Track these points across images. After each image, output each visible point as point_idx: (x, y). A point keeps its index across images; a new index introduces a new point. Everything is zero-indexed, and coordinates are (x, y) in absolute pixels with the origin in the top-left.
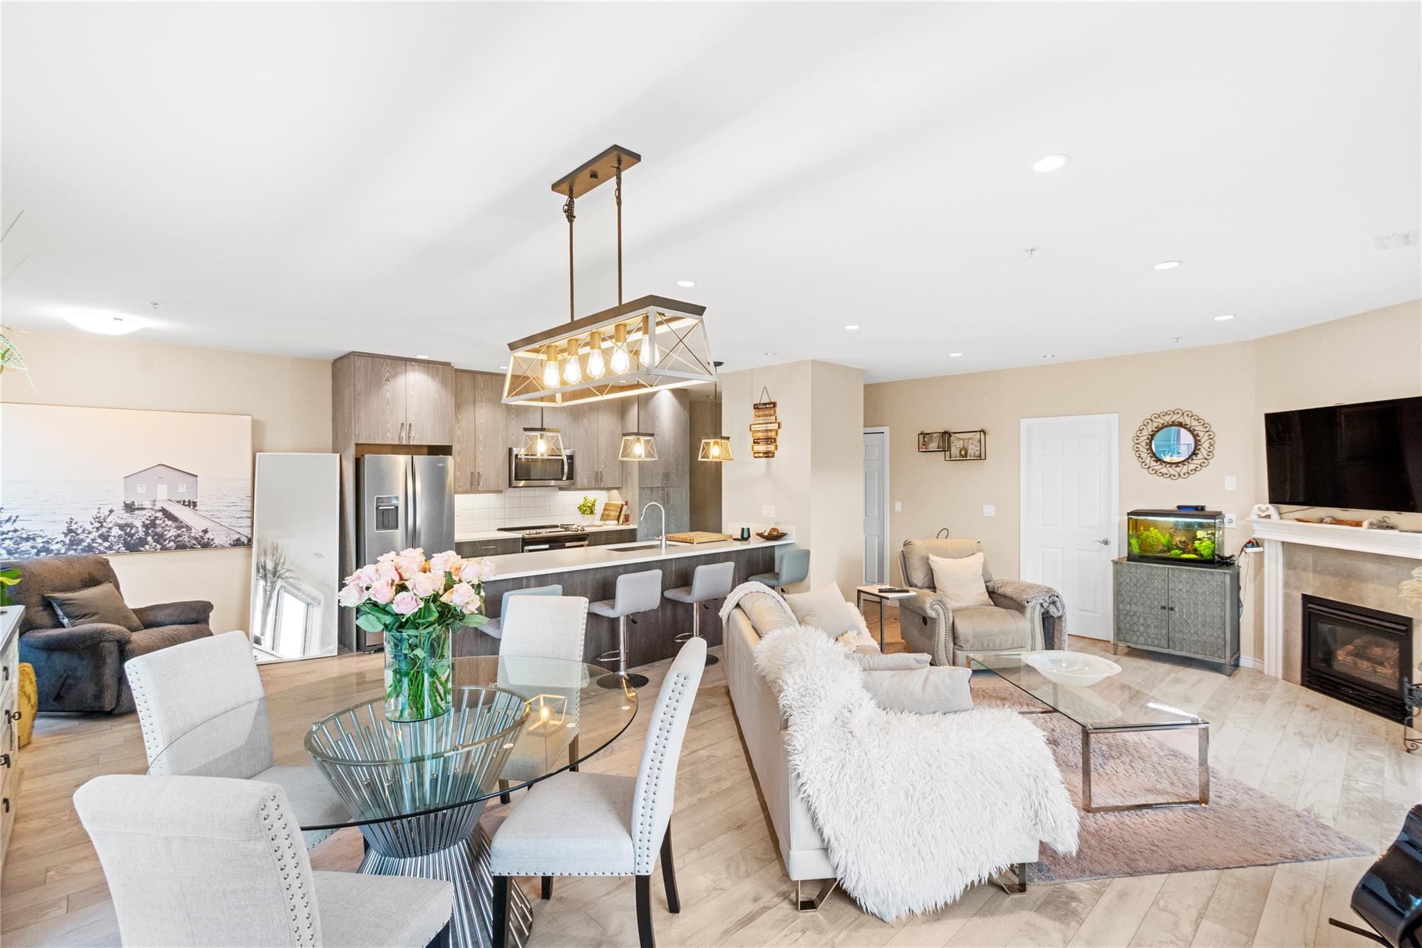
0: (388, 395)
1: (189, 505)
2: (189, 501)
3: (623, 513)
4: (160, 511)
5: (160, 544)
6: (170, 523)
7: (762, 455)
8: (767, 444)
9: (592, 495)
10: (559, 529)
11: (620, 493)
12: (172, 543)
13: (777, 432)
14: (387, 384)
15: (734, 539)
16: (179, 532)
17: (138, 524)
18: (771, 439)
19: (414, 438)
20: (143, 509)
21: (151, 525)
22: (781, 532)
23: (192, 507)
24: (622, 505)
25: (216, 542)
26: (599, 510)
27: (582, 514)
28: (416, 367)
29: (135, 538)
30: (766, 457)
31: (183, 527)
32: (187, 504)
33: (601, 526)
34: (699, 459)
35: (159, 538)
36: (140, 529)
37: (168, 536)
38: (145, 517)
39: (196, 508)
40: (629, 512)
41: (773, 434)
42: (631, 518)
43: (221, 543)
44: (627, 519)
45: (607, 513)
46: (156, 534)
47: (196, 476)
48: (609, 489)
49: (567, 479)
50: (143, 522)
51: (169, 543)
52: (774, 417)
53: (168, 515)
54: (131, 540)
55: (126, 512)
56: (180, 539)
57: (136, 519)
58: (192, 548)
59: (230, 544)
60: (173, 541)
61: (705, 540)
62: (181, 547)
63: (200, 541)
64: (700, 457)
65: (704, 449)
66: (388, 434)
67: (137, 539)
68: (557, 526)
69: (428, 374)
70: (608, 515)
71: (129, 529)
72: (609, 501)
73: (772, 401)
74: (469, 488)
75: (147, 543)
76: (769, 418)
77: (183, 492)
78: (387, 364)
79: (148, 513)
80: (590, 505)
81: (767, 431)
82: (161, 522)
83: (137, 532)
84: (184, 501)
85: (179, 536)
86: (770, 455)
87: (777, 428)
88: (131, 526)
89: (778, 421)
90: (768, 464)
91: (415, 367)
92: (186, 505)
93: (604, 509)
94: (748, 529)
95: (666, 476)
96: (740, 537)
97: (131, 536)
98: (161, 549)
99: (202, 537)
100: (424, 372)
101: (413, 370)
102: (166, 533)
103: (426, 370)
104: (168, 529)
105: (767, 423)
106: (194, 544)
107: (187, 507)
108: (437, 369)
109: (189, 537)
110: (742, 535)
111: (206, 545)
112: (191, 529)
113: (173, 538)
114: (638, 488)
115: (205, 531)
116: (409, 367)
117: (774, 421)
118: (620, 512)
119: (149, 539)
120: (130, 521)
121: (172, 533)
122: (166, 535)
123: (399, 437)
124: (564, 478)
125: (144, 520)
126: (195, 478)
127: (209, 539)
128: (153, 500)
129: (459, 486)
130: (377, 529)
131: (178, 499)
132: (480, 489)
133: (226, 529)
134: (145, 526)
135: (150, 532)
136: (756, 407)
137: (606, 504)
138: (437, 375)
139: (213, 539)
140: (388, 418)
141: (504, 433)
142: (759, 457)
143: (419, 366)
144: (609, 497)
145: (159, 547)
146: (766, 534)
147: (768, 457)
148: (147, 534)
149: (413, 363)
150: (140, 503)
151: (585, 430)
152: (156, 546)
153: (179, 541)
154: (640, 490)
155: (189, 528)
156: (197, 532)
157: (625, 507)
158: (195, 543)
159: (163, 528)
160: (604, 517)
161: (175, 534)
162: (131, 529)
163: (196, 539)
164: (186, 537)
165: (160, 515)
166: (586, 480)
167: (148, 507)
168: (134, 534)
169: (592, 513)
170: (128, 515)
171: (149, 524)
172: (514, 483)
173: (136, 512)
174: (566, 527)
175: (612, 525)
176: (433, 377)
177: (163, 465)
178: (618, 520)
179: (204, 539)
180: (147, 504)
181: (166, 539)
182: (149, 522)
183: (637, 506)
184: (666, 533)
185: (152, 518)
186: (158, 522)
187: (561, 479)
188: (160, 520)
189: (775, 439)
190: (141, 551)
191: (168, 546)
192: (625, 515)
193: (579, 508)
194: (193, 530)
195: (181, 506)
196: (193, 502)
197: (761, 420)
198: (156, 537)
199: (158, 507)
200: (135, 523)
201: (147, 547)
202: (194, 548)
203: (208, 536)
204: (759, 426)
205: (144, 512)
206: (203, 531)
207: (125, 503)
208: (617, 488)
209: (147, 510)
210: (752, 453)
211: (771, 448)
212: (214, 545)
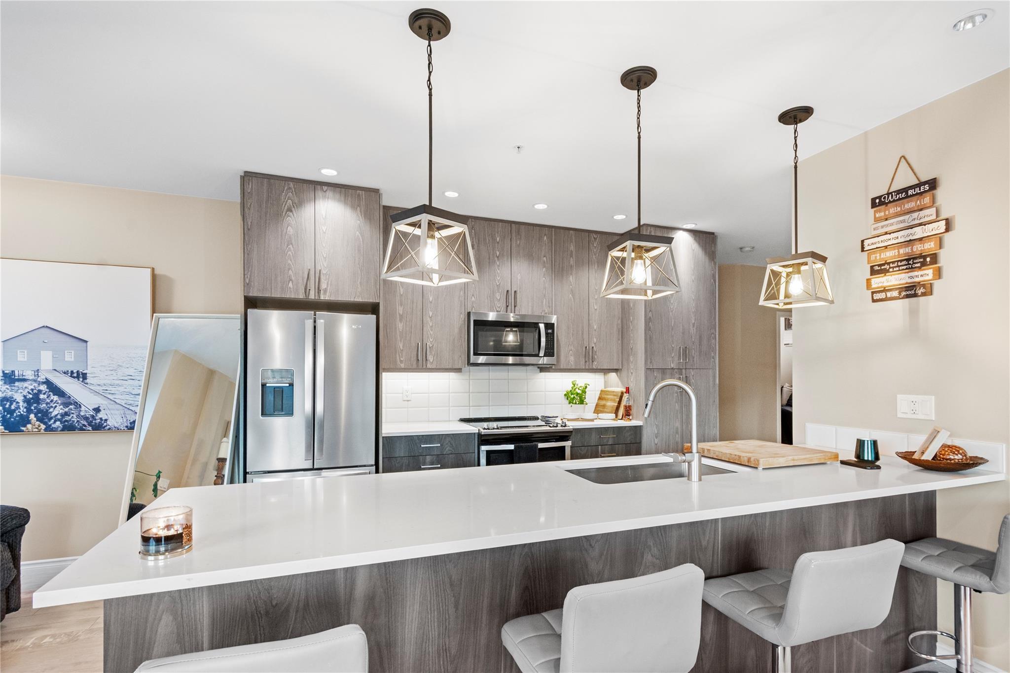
0: (290, 230)
1: (78, 377)
2: (78, 371)
3: (624, 403)
4: (43, 383)
5: (45, 423)
6: (56, 398)
7: (895, 294)
8: (912, 269)
9: (583, 379)
10: (539, 422)
11: (620, 378)
12: (58, 423)
13: (941, 240)
14: (288, 216)
15: (843, 462)
16: (67, 410)
17: (19, 398)
18: (925, 257)
19: (325, 290)
20: (25, 380)
21: (33, 400)
22: (969, 454)
23: (81, 379)
24: (622, 393)
25: (111, 423)
26: (592, 398)
27: (570, 403)
28: (330, 193)
29: (15, 415)
30: (908, 296)
31: (71, 404)
32: (75, 375)
33: (592, 420)
34: (762, 303)
35: (44, 416)
36: (21, 404)
37: (53, 414)
38: (27, 390)
39: (86, 381)
40: (631, 403)
41: (929, 246)
42: (634, 411)
43: (116, 425)
44: (628, 413)
45: (602, 403)
46: (40, 411)
47: (86, 342)
48: (606, 371)
49: (545, 356)
50: (25, 396)
51: (55, 422)
52: (933, 210)
53: (54, 389)
54: (10, 418)
55: (5, 383)
56: (67, 418)
57: (16, 392)
58: (81, 429)
59: (127, 427)
60: (59, 420)
61: (782, 462)
62: (69, 428)
63: (92, 422)
64: (762, 297)
65: (770, 283)
66: (290, 285)
67: (17, 416)
68: (536, 418)
69: (345, 203)
70: (604, 406)
71: (8, 404)
72: (605, 388)
73: (924, 179)
74: (415, 366)
75: (29, 422)
76: (915, 215)
77: (70, 360)
78: (290, 188)
79: (30, 386)
80: (579, 392)
81: (910, 242)
82: (45, 396)
83: (18, 408)
84: (72, 372)
85: (66, 414)
86: (920, 291)
87: (943, 230)
88: (11, 400)
89: (944, 215)
90: (913, 313)
91: (328, 193)
92: (74, 377)
93: (600, 398)
94: (875, 443)
95: (685, 352)
96: (852, 457)
97: (11, 412)
98: (46, 430)
99: (93, 416)
100: (339, 201)
101: (324, 197)
102: (51, 410)
103: (343, 198)
104: (54, 405)
105: (911, 227)
106: (84, 425)
107: (76, 380)
108: (359, 195)
109: (78, 416)
110: (859, 454)
111: (99, 427)
112: (80, 406)
113: (59, 417)
114: (643, 369)
115: (97, 410)
116: (319, 193)
117: (934, 217)
118: (620, 403)
119: (32, 416)
120: (9, 394)
121: (57, 411)
122: (51, 412)
123: (306, 289)
124: (542, 354)
125: (25, 393)
126: (85, 344)
127: (101, 419)
128: (36, 369)
129: (401, 361)
130: (262, 414)
131: (65, 369)
132: (429, 366)
133: (121, 407)
134: (26, 400)
135: (33, 408)
136: (877, 203)
137: (601, 391)
138: (359, 205)
139: (106, 420)
140: (289, 262)
141: (462, 293)
142: (886, 299)
143: (334, 191)
144: (605, 382)
145: (43, 427)
146: (928, 456)
147: (915, 295)
148: (29, 411)
149: (325, 188)
150: (21, 373)
151: (572, 292)
152: (39, 426)
153: (66, 421)
154: (646, 372)
155: (78, 405)
156: (87, 409)
157: (626, 396)
158: (86, 423)
159: (47, 404)
160: (599, 409)
161: (61, 411)
162: (11, 404)
163: (86, 418)
164: (75, 416)
165: (43, 388)
166: (572, 358)
167: (31, 378)
168: (14, 411)
169: (582, 402)
170: (8, 387)
171: (32, 398)
172: (473, 359)
173: (17, 384)
174: (547, 420)
175: (607, 420)
176: (353, 207)
177: (47, 326)
178: (616, 413)
179: (96, 420)
180: (29, 374)
181: (51, 418)
182: (31, 396)
183: (643, 394)
184: (699, 441)
185: (35, 391)
186: (42, 396)
187: (537, 355)
188: (44, 394)
189: (934, 258)
190: (23, 431)
191: (53, 426)
192: (626, 406)
193: (565, 395)
194: (83, 408)
195: (68, 379)
196: (82, 374)
197: (894, 224)
198: (40, 415)
199: (41, 378)
200: (15, 397)
201: (29, 426)
202: (84, 430)
203: (100, 415)
204: (888, 236)
205: (26, 384)
206: (93, 410)
207: (3, 372)
208: (616, 370)
209: (29, 382)
210: (870, 292)
211: (926, 274)
212: (108, 427)
